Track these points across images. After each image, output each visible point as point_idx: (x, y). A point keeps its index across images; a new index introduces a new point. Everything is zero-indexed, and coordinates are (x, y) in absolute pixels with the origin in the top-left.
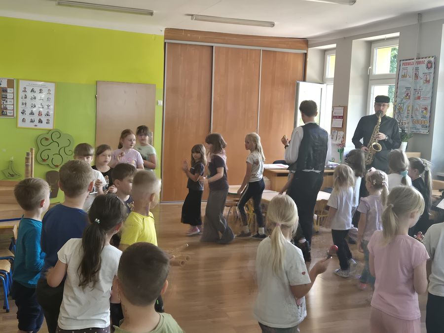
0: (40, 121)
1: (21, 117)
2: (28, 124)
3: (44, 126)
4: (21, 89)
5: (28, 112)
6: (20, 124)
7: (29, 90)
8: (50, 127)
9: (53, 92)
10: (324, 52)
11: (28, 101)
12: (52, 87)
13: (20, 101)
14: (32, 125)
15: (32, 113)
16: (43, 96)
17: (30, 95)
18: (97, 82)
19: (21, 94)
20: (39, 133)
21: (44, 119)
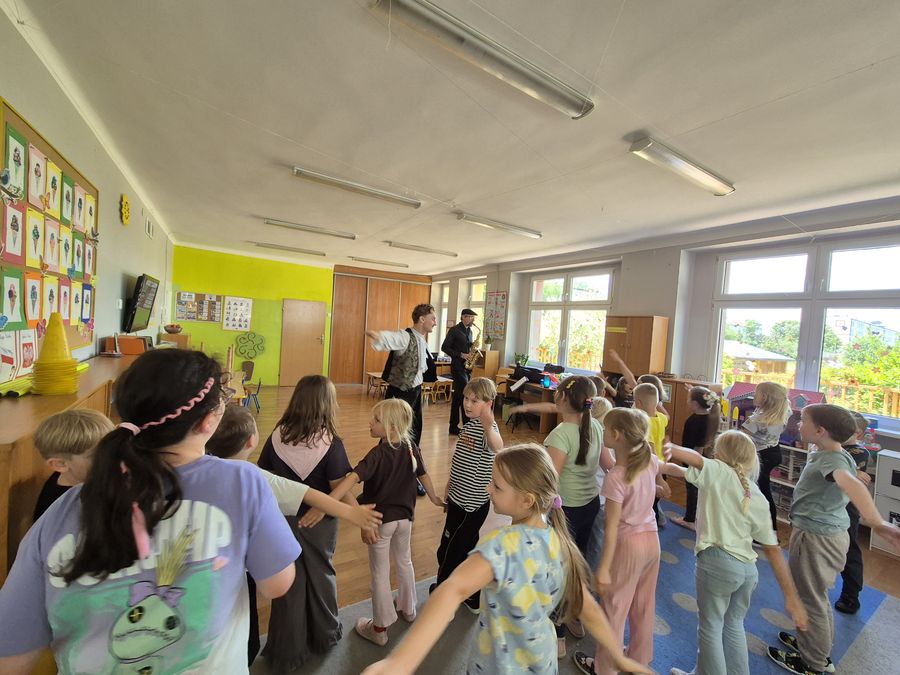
0: (240, 326)
1: (225, 322)
2: (230, 328)
3: (243, 329)
4: (226, 302)
5: (231, 319)
6: (225, 328)
7: (232, 303)
8: (247, 330)
9: (251, 305)
10: (442, 285)
11: (231, 311)
12: (250, 302)
13: (226, 311)
14: (234, 328)
15: (234, 320)
16: (243, 307)
17: (233, 307)
18: (284, 300)
19: (226, 306)
20: (238, 334)
21: (243, 324)
